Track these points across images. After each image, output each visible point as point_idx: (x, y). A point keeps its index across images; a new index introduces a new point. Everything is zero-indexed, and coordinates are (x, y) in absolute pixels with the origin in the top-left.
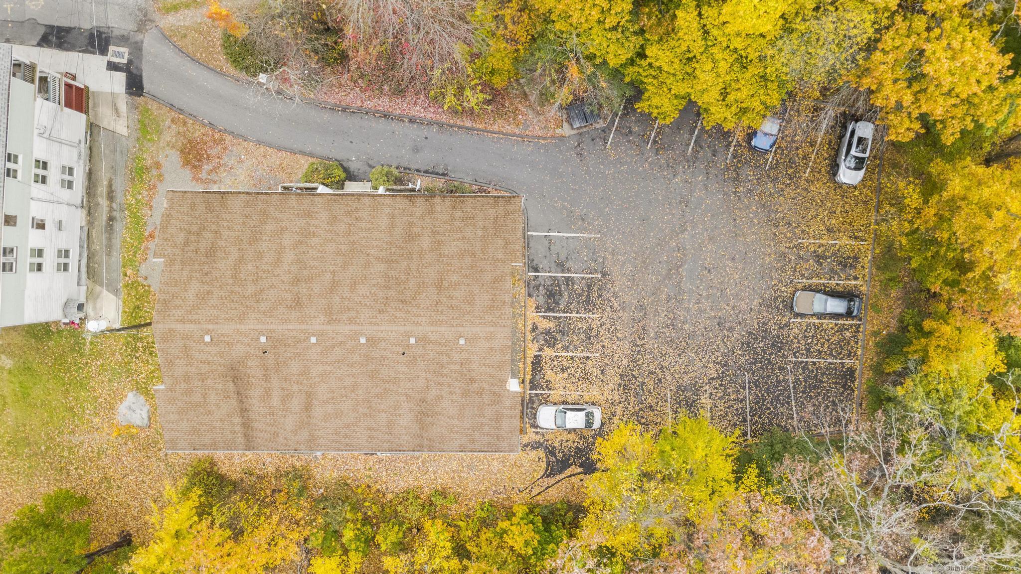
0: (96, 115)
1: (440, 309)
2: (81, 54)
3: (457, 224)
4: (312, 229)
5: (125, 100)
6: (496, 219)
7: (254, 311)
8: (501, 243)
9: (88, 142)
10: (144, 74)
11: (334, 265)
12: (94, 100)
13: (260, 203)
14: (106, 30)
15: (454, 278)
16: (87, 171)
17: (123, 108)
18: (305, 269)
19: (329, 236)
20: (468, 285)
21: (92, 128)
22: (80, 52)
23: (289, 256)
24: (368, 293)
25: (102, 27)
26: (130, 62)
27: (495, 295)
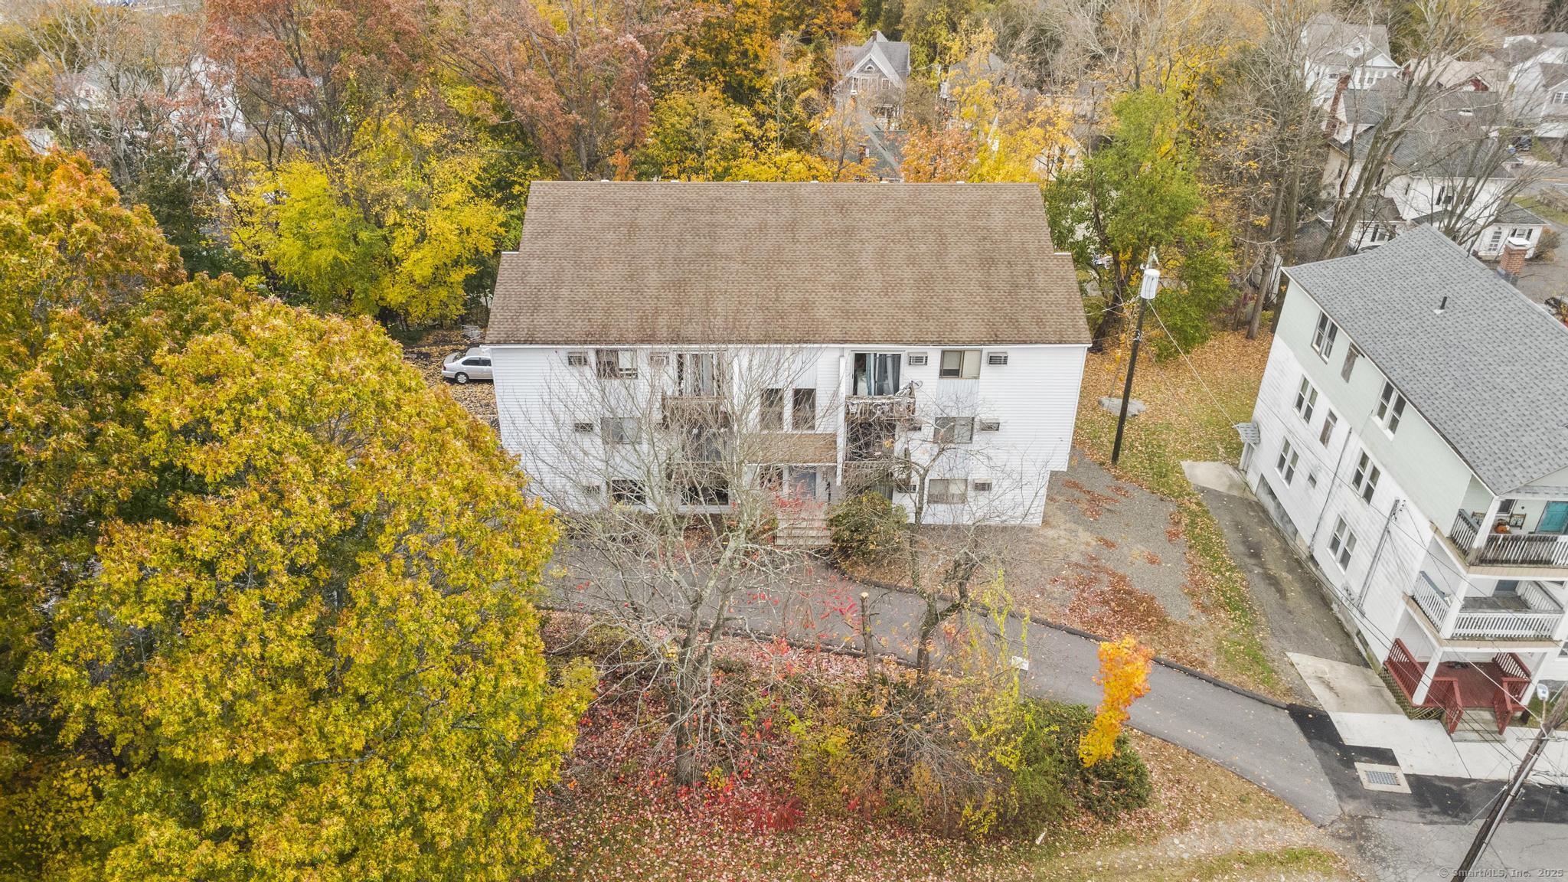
0: (1367, 678)
1: (633, 202)
2: (1466, 776)
3: (601, 304)
4: (838, 294)
5: (1321, 701)
6: (536, 309)
7: (902, 199)
8: (532, 279)
9: (1357, 641)
10: (1303, 740)
11: (795, 251)
12: (1387, 702)
13: (932, 329)
14: (1435, 818)
15: (610, 236)
16: (1334, 606)
17: (1317, 689)
18: (839, 246)
19: (809, 286)
20: (589, 229)
21: (1360, 659)
22: (1471, 780)
23: (867, 260)
24: (740, 218)
25: (1448, 823)
26: (1349, 763)
27: (550, 217)
